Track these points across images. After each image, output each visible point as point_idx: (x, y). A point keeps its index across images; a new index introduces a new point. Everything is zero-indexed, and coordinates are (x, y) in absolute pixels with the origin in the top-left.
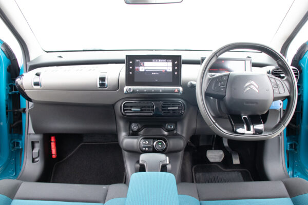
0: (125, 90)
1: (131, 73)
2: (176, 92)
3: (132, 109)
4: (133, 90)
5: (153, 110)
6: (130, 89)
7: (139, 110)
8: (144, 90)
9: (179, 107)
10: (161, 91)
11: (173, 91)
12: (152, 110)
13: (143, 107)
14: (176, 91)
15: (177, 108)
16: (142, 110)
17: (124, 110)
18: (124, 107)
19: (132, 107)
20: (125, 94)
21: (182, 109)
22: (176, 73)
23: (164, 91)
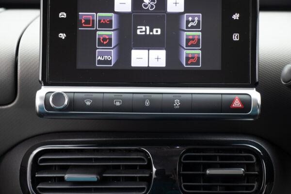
0: (39, 102)
1: (63, 36)
2: (237, 110)
3: (67, 177)
4: (72, 101)
5: (148, 180)
6: (58, 97)
7: (93, 177)
8: (112, 100)
9: (248, 167)
10: (177, 104)
11: (225, 106)
12: (142, 179)
13: (106, 168)
14: (237, 104)
15: (241, 171)
16: (103, 180)
17: (36, 181)
18: (36, 167)
19: (65, 169)
20: (41, 115)
21: (259, 177)
22: (236, 37)
23: (190, 105)
